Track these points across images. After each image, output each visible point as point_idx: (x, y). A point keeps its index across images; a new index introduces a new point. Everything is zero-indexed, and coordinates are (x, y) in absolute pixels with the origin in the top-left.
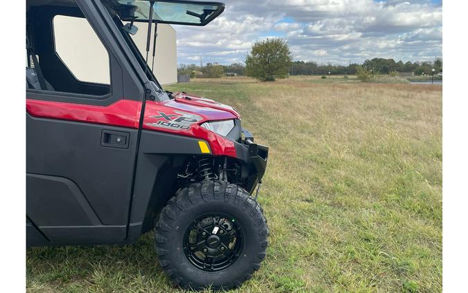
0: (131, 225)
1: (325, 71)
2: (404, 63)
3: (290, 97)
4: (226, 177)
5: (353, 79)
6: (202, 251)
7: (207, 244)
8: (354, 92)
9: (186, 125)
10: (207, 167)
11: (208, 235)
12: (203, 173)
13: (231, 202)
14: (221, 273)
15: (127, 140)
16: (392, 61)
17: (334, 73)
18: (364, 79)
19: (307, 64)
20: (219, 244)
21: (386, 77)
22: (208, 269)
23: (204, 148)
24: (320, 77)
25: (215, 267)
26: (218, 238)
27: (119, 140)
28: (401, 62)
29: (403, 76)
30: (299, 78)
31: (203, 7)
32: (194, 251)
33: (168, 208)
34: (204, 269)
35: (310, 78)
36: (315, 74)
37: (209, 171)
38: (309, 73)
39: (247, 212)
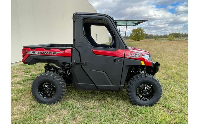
0: (121, 86)
1: (156, 37)
2: (184, 34)
3: (147, 46)
4: (145, 72)
5: (166, 40)
6: (141, 94)
7: (143, 92)
8: (168, 44)
9: (138, 56)
10: (140, 69)
11: (143, 90)
12: (139, 71)
13: (151, 80)
14: (147, 101)
15: (121, 61)
16: (179, 33)
17: (159, 38)
18: (170, 40)
19: (150, 35)
20: (146, 93)
21: (177, 39)
22: (143, 100)
23: (143, 63)
24: (155, 39)
25: (145, 99)
26: (146, 91)
27: (118, 61)
28: (182, 34)
29: (184, 38)
30: (147, 40)
31: (137, 21)
32: (139, 94)
33: (131, 81)
34: (142, 100)
35: (151, 39)
36: (152, 38)
37: (141, 70)
38: (150, 38)
39: (156, 83)
